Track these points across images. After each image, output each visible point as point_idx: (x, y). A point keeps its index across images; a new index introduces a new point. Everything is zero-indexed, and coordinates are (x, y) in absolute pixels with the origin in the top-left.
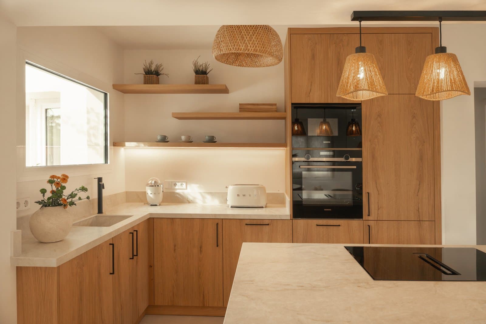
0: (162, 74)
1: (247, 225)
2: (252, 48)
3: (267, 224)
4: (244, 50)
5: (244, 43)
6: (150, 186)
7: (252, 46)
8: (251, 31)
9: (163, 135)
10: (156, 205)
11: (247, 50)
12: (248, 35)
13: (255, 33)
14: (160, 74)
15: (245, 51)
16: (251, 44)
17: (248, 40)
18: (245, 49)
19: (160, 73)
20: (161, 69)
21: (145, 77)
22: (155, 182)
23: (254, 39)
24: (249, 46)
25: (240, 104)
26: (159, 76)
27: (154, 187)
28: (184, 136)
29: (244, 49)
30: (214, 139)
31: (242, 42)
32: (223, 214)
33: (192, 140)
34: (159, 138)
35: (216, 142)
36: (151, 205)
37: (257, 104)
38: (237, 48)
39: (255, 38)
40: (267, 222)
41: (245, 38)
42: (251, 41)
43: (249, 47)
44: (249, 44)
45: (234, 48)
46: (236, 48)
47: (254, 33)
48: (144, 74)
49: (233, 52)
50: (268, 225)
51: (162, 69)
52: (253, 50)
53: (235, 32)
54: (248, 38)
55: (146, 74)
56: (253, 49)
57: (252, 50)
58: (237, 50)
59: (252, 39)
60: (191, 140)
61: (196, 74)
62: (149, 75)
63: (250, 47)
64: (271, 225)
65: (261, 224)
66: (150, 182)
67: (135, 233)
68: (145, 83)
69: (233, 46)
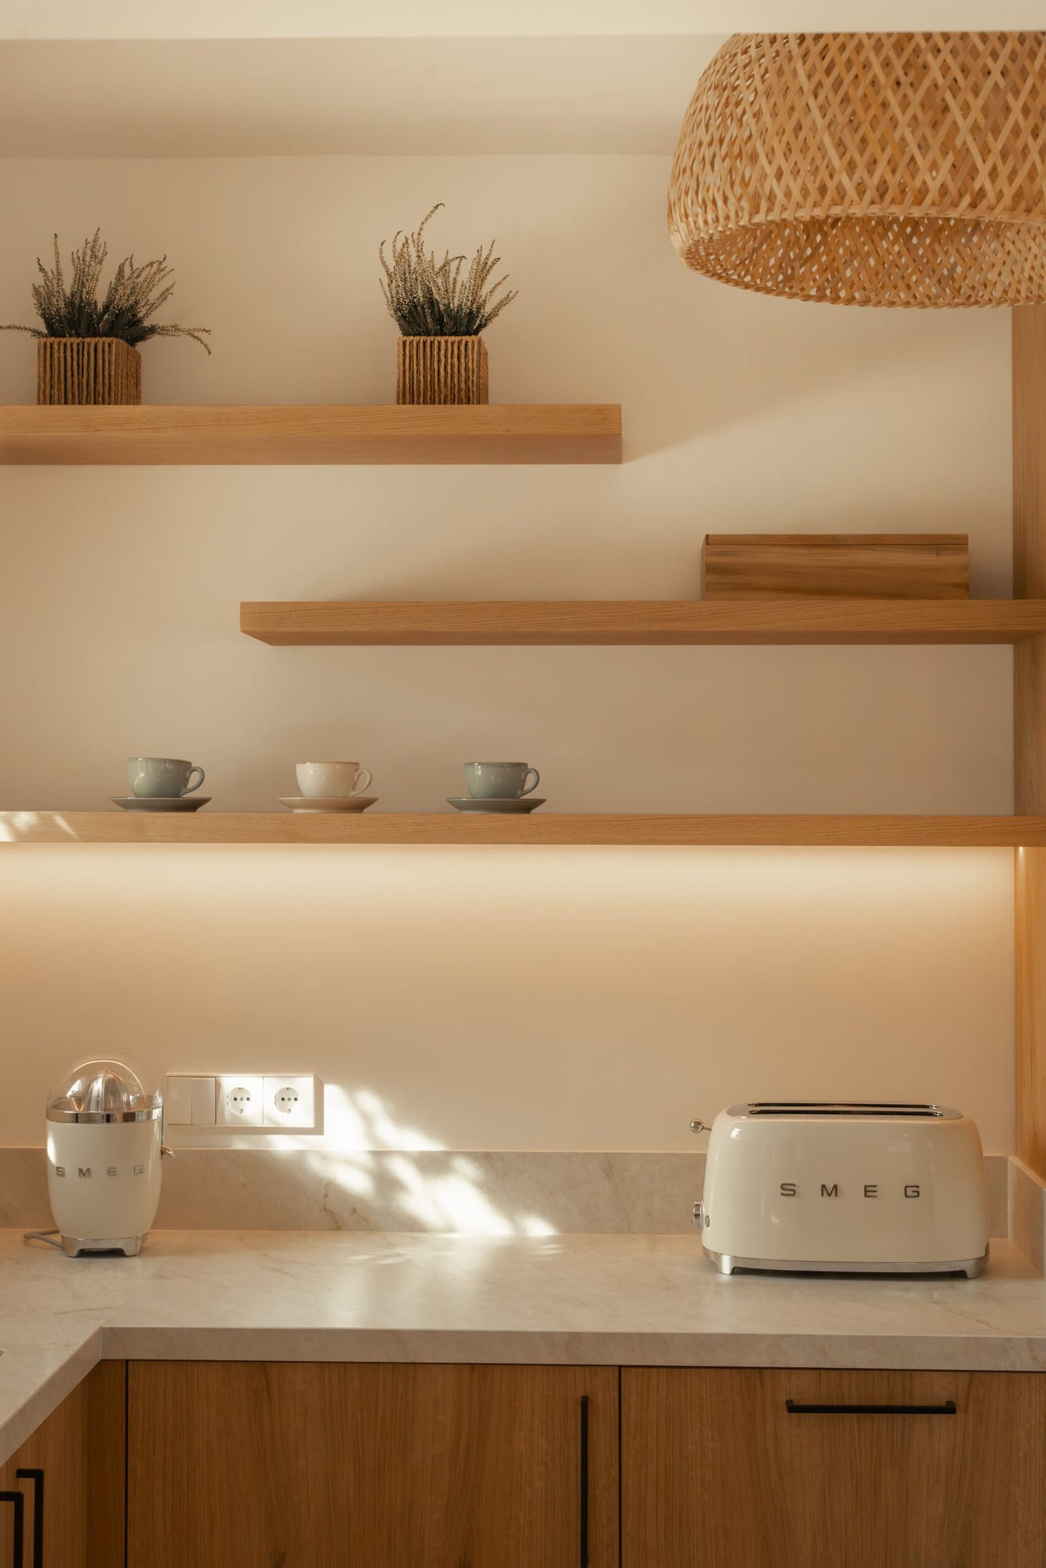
0: (164, 331)
1: (794, 1415)
2: (1002, 180)
3: (941, 1402)
4: (947, 200)
5: (945, 149)
6: (76, 1118)
7: (1004, 171)
8: (995, 55)
9: (165, 761)
10: (117, 1253)
11: (967, 199)
12: (976, 92)
13: (1024, 73)
14: (152, 330)
15: (955, 205)
16: (995, 157)
17: (975, 129)
18: (953, 188)
19: (147, 323)
20: (153, 296)
21: (47, 355)
22: (112, 1088)
23: (1016, 114)
24: (984, 169)
25: (707, 536)
26: (141, 346)
27: (104, 1126)
28: (312, 761)
29: (943, 190)
30: (523, 782)
31: (935, 142)
32: (628, 1336)
33: (368, 795)
34: (140, 778)
35: (538, 802)
36: (84, 1254)
37: (834, 538)
38: (893, 182)
39: (1026, 111)
40: (938, 1395)
41: (956, 112)
42: (996, 131)
43: (982, 180)
44: (985, 151)
45: (873, 182)
46: (882, 190)
47: (1013, 70)
48: (37, 333)
49: (857, 211)
50: (949, 1409)
51: (164, 296)
52: (1007, 200)
53: (877, 68)
54: (976, 114)
55: (53, 331)
56: (1009, 192)
57: (1000, 195)
58: (893, 201)
59: (1006, 118)
60: (359, 794)
61: (405, 334)
62: (76, 340)
63: (993, 174)
64: (966, 1410)
65: (898, 1402)
66: (76, 1087)
67: (27, 1487)
68: (47, 397)
69: (861, 172)
